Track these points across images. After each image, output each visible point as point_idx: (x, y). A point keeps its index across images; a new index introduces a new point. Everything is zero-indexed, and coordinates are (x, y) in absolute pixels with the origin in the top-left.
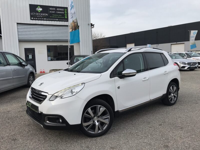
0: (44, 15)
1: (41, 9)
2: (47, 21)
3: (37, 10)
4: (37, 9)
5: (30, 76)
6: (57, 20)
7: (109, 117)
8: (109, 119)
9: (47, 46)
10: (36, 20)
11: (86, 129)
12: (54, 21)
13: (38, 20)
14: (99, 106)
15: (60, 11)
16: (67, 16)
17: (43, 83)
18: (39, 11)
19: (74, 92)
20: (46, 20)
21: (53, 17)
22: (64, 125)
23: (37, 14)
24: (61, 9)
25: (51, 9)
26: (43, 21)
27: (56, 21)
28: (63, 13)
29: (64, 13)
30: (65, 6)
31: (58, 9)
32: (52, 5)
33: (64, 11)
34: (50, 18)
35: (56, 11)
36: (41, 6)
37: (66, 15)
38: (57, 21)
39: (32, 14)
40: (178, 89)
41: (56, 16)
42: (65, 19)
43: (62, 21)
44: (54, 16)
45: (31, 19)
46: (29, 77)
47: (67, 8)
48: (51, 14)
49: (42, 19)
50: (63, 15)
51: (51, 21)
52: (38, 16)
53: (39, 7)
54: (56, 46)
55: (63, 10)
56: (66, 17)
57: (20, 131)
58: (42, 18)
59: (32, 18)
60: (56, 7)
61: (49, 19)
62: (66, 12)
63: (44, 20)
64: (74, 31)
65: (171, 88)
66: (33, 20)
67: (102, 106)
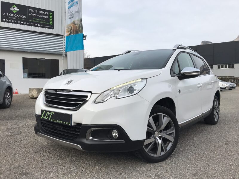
0: (21, 17)
1: (17, 9)
2: (25, 25)
3: (12, 10)
4: (12, 8)
5: (7, 93)
6: (39, 25)
7: (174, 131)
8: (173, 135)
9: (23, 58)
10: (9, 22)
11: (146, 150)
12: (35, 26)
13: (13, 23)
14: (163, 114)
15: (43, 15)
16: (53, 22)
17: (73, 81)
18: (15, 12)
19: (135, 90)
20: (23, 24)
21: (33, 21)
22: (123, 141)
23: (11, 15)
24: (45, 13)
25: (30, 10)
26: (19, 25)
27: (37, 26)
28: (47, 17)
29: (49, 17)
30: (51, 10)
31: (40, 12)
32: (33, 6)
33: (49, 15)
34: (30, 22)
35: (38, 14)
36: (18, 6)
37: (51, 20)
38: (39, 27)
39: (4, 14)
40: (219, 104)
41: (38, 21)
42: (49, 25)
43: (46, 28)
44: (35, 20)
45: (2, 21)
46: (5, 94)
47: (53, 12)
48: (31, 17)
49: (19, 22)
50: (48, 20)
51: (31, 26)
52: (12, 18)
53: (14, 6)
54: (36, 59)
55: (47, 14)
56: (51, 23)
57: (27, 160)
58: (18, 20)
59: (4, 20)
60: (38, 10)
61: (27, 23)
62: (51, 17)
63: (21, 24)
64: (72, 34)
65: (215, 102)
66: (5, 22)
67: (165, 115)
